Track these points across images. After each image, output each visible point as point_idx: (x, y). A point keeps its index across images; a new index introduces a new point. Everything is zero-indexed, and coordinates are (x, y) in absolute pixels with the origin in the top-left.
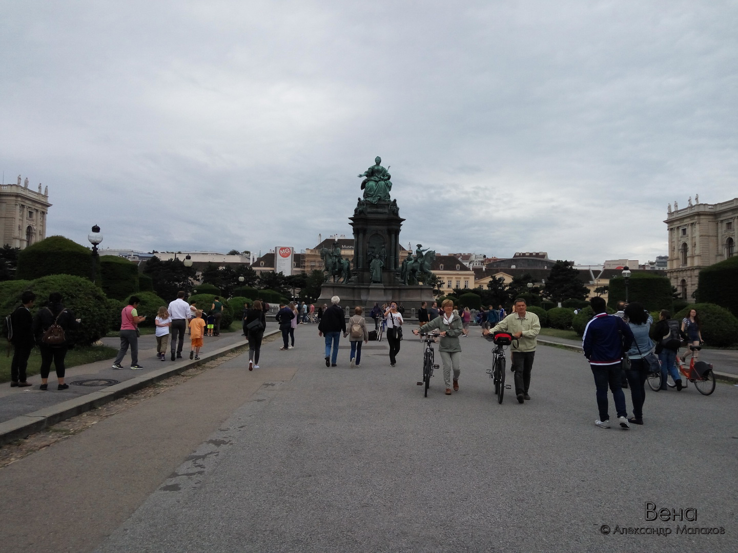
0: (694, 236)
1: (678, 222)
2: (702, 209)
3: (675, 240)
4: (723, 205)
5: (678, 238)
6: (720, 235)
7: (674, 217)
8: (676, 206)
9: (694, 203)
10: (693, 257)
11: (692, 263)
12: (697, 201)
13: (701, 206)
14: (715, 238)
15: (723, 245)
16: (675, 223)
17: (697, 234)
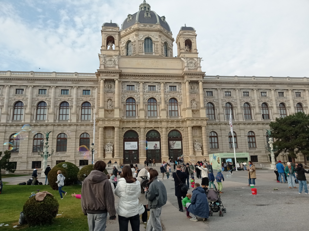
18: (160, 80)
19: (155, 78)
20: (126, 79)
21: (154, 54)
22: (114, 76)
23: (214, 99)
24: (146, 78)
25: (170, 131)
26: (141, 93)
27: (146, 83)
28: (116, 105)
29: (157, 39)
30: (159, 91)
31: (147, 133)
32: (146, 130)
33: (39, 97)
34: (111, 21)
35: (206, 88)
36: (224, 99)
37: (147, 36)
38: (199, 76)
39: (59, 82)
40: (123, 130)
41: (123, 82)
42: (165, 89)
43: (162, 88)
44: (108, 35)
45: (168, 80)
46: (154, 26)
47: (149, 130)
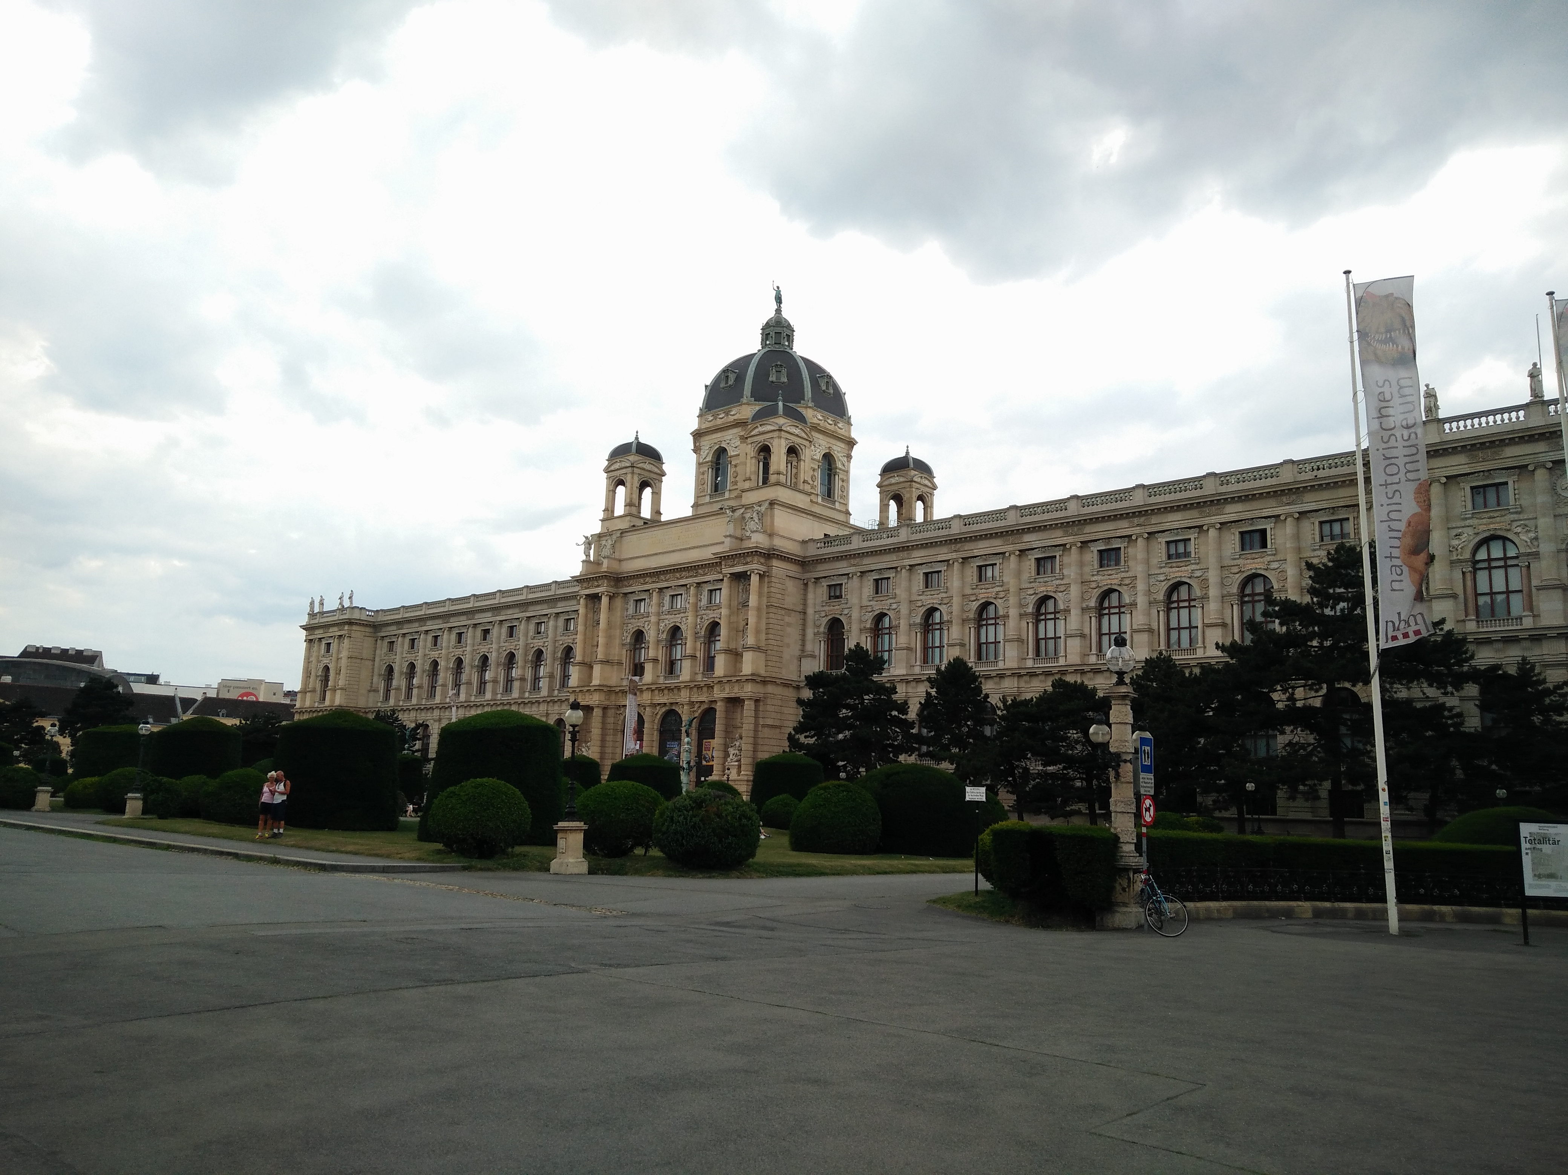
0: (340, 656)
1: (321, 631)
2: (356, 615)
3: (313, 659)
4: (387, 613)
5: (318, 657)
6: (377, 659)
7: (316, 621)
8: (321, 604)
9: (347, 604)
10: (334, 690)
11: (333, 700)
12: (351, 603)
13: (356, 610)
14: (370, 663)
15: (380, 675)
16: (317, 632)
17: (344, 654)
18: (687, 578)
19: (678, 575)
20: (630, 586)
21: (727, 495)
22: (598, 586)
23: (844, 606)
24: (662, 577)
25: (699, 711)
26: (653, 619)
27: (664, 590)
28: (600, 656)
29: (736, 449)
30: (688, 606)
31: (658, 716)
32: (657, 710)
33: (535, 641)
34: (637, 432)
35: (825, 577)
36: (871, 603)
37: (718, 447)
38: (749, 559)
39: (560, 604)
40: (618, 712)
41: (625, 594)
42: (700, 601)
43: (692, 600)
44: (614, 479)
45: (703, 575)
46: (732, 413)
47: (664, 710)
